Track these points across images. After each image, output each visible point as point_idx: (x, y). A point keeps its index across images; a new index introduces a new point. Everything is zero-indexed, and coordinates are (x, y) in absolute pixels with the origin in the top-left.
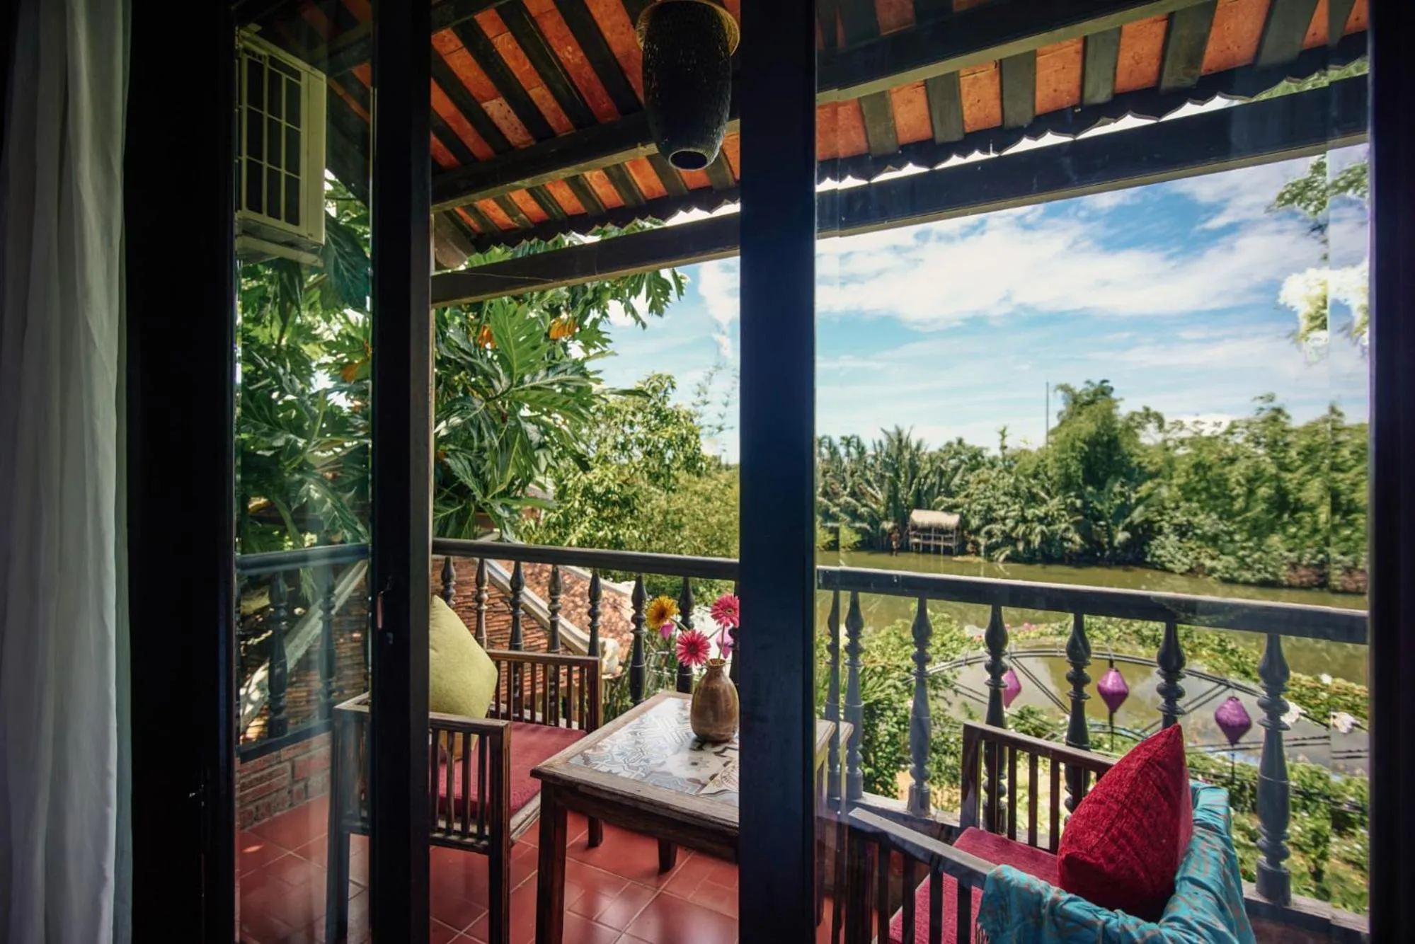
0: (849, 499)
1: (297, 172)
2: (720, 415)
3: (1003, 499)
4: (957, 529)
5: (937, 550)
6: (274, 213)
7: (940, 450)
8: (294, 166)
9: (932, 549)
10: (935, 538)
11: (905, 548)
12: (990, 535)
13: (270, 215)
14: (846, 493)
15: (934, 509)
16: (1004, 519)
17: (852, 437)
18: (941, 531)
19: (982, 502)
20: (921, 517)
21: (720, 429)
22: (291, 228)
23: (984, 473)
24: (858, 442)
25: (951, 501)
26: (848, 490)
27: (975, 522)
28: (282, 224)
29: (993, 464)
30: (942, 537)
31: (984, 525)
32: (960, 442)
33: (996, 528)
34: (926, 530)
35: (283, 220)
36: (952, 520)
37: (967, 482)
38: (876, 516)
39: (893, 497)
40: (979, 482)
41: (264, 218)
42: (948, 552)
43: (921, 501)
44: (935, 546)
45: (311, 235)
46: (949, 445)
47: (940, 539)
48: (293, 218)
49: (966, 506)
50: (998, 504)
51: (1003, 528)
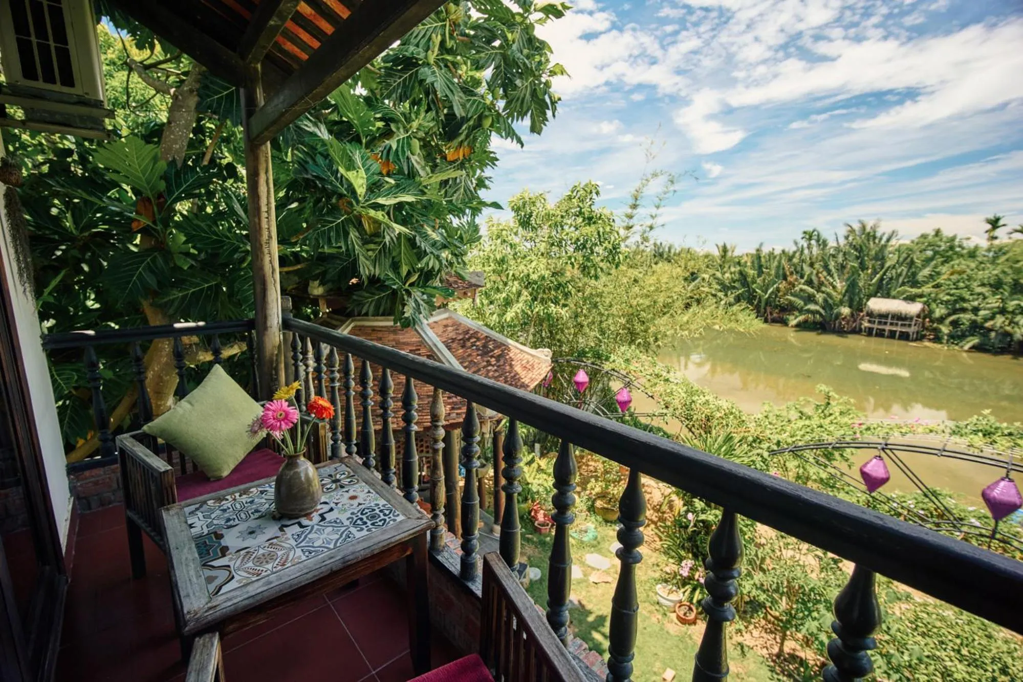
0: (805, 287)
1: (66, 42)
2: (652, 216)
3: (979, 290)
4: (918, 316)
5: (892, 335)
6: (50, 79)
7: (913, 242)
8: (61, 37)
9: (886, 334)
10: (892, 324)
11: (857, 331)
12: (955, 324)
13: (45, 81)
14: (803, 281)
15: (894, 298)
16: (976, 310)
17: (814, 231)
18: (900, 318)
19: (952, 292)
20: (877, 304)
21: (651, 228)
22: (66, 90)
23: (959, 264)
24: (818, 235)
25: (914, 291)
26: (806, 277)
27: (939, 312)
28: (58, 87)
29: (972, 254)
30: (900, 323)
31: (949, 315)
32: (938, 233)
33: (966, 318)
34: (883, 317)
35: (59, 83)
36: (914, 308)
37: (939, 274)
38: (830, 301)
39: (852, 287)
40: (952, 274)
41: (40, 84)
42: (905, 337)
43: (882, 290)
44: (891, 331)
45: (87, 94)
46: (924, 236)
47: (897, 324)
48: (69, 81)
49: (933, 295)
50: (971, 295)
51: (974, 318)
